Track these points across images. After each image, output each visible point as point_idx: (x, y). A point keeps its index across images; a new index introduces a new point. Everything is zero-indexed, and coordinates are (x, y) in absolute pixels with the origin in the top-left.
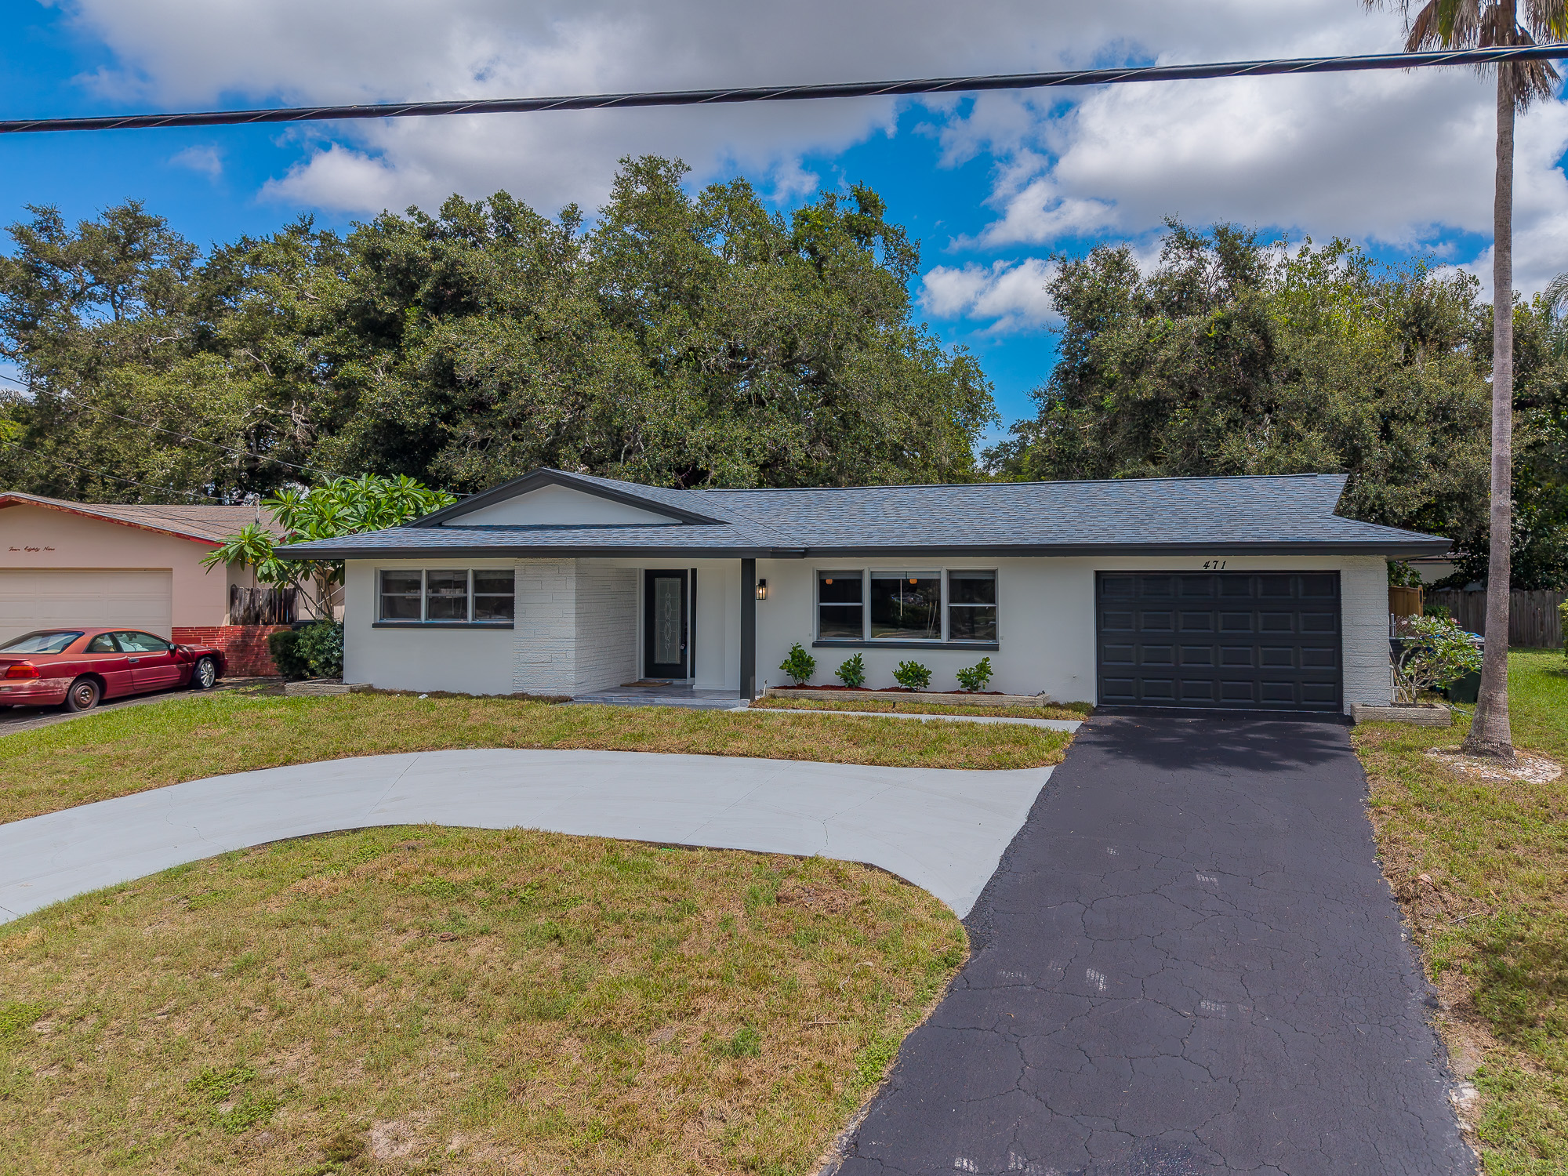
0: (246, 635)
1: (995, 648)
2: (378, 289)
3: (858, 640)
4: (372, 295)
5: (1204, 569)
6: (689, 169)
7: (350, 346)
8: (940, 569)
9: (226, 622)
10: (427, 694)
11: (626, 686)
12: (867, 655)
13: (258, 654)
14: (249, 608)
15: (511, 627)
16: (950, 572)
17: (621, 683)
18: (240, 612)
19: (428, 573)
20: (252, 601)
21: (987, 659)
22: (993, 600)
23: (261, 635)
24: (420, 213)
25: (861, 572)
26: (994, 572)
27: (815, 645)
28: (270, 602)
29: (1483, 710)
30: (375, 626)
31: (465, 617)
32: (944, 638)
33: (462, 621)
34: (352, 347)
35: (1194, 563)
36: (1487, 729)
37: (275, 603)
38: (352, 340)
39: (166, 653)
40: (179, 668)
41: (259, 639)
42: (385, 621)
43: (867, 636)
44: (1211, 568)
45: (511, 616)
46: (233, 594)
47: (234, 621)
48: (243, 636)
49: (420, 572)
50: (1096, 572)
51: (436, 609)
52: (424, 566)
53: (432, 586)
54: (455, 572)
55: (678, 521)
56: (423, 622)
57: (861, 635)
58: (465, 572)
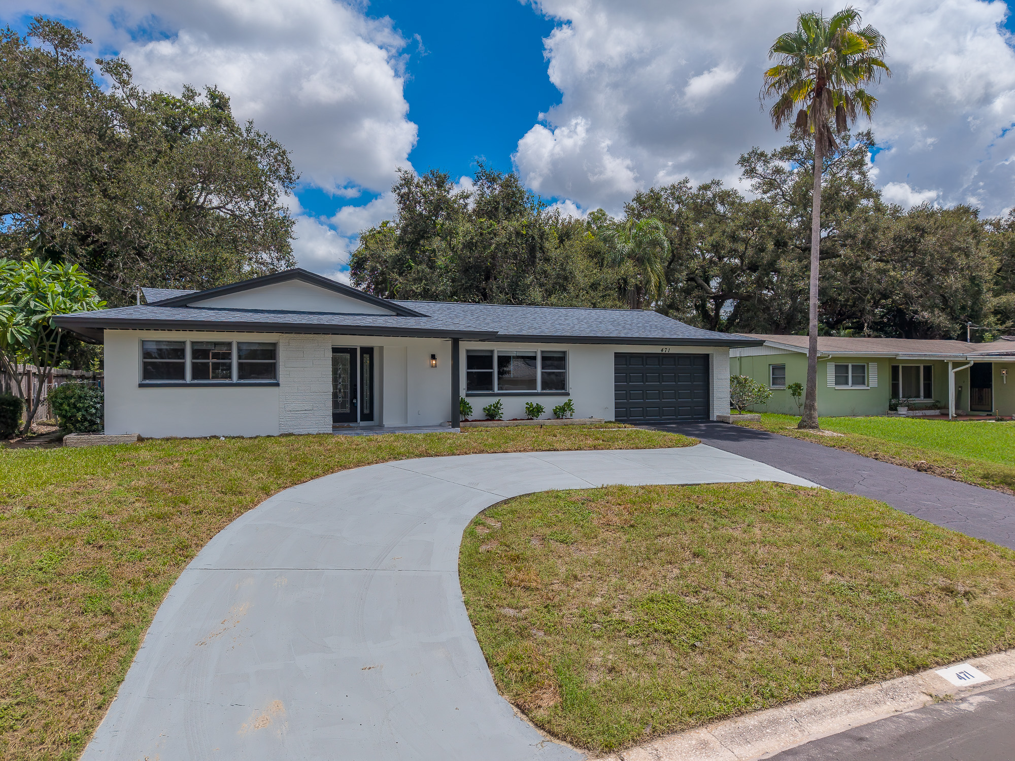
1: (569, 394)
3: (491, 392)
5: (661, 352)
8: (536, 350)
15: (277, 385)
16: (542, 352)
19: (192, 343)
22: (565, 368)
25: (492, 351)
26: (564, 353)
27: (468, 395)
29: (811, 410)
30: (141, 386)
31: (230, 377)
32: (539, 390)
33: (227, 381)
35: (656, 349)
36: (813, 417)
42: (148, 382)
43: (496, 391)
44: (664, 352)
45: (275, 377)
49: (184, 343)
50: (615, 353)
51: (200, 372)
52: (188, 337)
53: (196, 353)
54: (216, 344)
55: (394, 314)
56: (188, 382)
57: (492, 389)
58: (229, 344)
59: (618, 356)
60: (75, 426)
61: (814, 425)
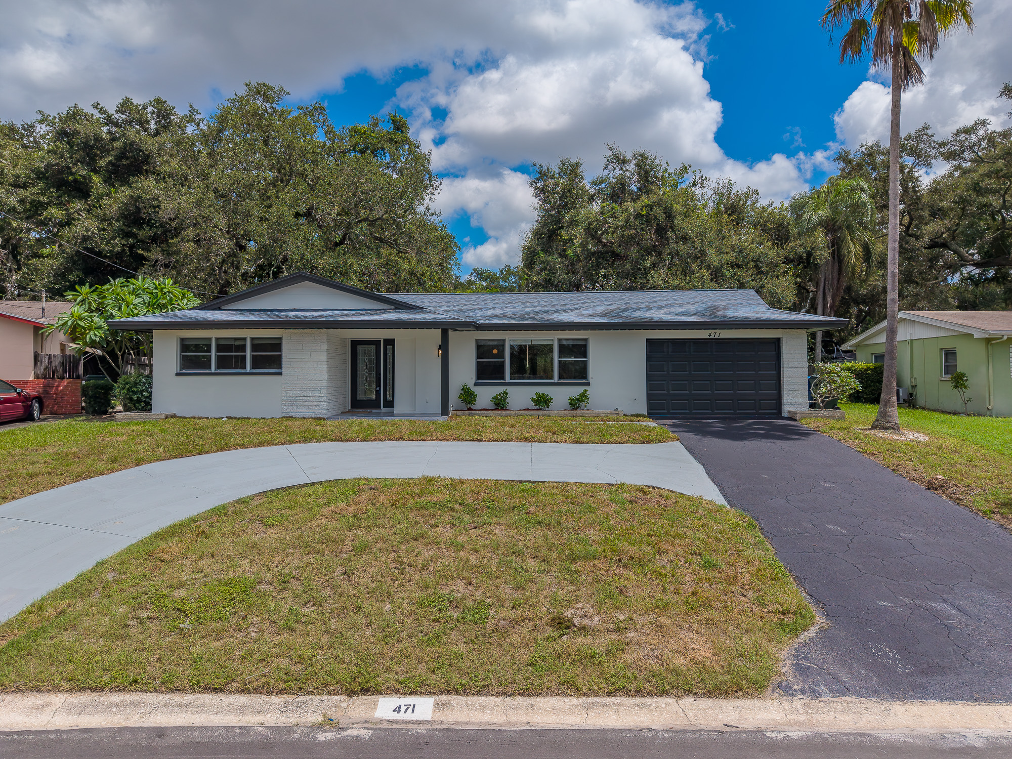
0: (47, 387)
1: (588, 384)
2: (71, 157)
3: (501, 381)
4: (67, 162)
5: (708, 337)
6: (288, 94)
7: (50, 196)
8: (553, 338)
9: (32, 378)
10: (226, 417)
11: (344, 413)
12: (510, 389)
13: (56, 399)
14: (47, 367)
15: (280, 374)
16: (559, 340)
17: (342, 411)
18: (41, 370)
19: (217, 339)
20: (50, 363)
21: (586, 391)
22: (585, 356)
23: (58, 386)
24: (102, 108)
25: (504, 340)
26: (586, 340)
27: (476, 384)
28: (63, 364)
29: (885, 406)
30: (177, 374)
31: (245, 368)
32: (556, 379)
33: (242, 371)
34: (51, 197)
35: (703, 334)
36: (888, 416)
37: (66, 365)
38: (51, 192)
39: (15, 395)
40: (23, 406)
41: (57, 389)
42: (184, 371)
43: (507, 380)
44: (712, 337)
45: (280, 366)
46: (36, 358)
47: (37, 377)
48: (44, 386)
49: (210, 339)
50: (647, 339)
51: (223, 363)
52: (213, 334)
53: (220, 348)
54: (236, 339)
55: (393, 307)
56: (213, 372)
57: (503, 378)
58: (245, 339)
59: (649, 342)
60: (135, 406)
61: (888, 425)
